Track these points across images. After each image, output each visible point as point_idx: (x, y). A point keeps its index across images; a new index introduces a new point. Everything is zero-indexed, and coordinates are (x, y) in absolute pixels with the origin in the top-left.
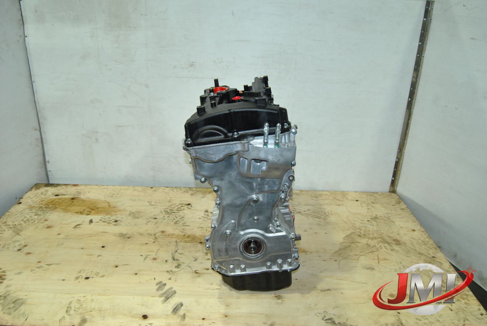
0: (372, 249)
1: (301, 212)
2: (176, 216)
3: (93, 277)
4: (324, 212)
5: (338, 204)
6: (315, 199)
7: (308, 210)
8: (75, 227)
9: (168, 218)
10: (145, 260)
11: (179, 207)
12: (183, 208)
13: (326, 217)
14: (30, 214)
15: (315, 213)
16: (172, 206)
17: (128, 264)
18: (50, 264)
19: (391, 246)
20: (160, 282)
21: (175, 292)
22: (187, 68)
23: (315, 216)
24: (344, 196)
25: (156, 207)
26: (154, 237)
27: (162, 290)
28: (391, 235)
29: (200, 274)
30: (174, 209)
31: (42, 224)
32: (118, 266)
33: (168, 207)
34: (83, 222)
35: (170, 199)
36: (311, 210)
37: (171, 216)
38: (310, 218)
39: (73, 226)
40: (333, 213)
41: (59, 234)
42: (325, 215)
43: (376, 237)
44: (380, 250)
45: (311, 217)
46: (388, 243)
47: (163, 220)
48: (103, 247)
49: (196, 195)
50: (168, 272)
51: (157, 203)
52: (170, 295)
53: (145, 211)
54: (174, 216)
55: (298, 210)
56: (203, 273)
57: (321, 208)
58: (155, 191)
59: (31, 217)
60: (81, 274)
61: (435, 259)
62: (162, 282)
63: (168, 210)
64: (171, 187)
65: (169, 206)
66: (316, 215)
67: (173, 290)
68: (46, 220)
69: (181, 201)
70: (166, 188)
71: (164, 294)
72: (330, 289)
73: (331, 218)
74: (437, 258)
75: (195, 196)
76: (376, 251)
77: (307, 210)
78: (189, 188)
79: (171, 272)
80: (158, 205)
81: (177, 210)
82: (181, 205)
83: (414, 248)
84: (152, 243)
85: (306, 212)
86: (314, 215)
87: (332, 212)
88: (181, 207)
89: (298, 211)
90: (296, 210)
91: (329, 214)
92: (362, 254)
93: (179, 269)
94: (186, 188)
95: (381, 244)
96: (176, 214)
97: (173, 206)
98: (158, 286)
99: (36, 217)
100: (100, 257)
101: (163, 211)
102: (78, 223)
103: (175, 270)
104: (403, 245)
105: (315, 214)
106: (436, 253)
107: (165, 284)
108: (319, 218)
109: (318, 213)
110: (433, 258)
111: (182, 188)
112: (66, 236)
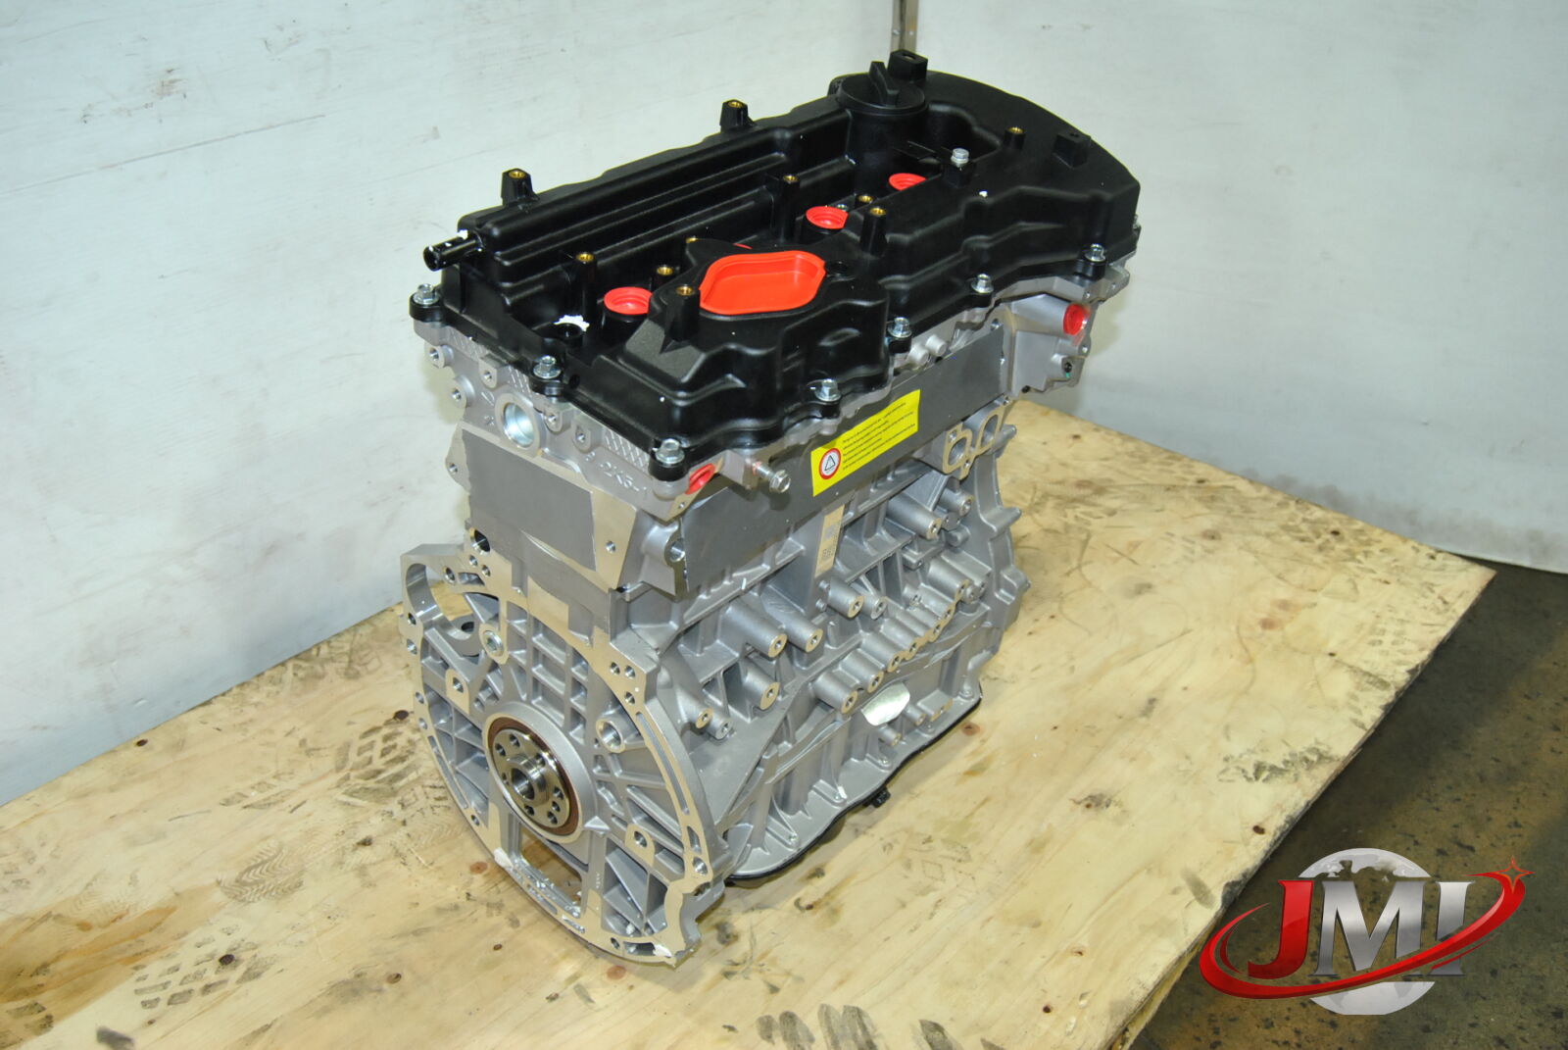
0: (1072, 535)
2: (429, 782)
9: (410, 811)
10: (590, 1001)
11: (380, 746)
12: (401, 741)
16: (345, 760)
19: (1094, 505)
20: (767, 1023)
21: (857, 1012)
22: (146, 106)
25: (293, 801)
26: (483, 910)
27: (811, 1039)
28: (1059, 477)
29: (827, 905)
30: (378, 763)
33: (342, 774)
35: (294, 741)
37: (409, 797)
43: (1036, 500)
44: (1089, 528)
46: (1081, 500)
47: (404, 831)
49: (370, 667)
50: (727, 975)
51: (270, 787)
52: (859, 1031)
53: (273, 843)
54: (418, 790)
56: (826, 895)
58: (179, 746)
61: (1207, 484)
62: (770, 1016)
63: (361, 782)
64: (223, 694)
65: (339, 769)
67: (841, 1013)
69: (350, 723)
70: (201, 711)
72: (1154, 696)
74: (1208, 481)
75: (369, 673)
76: (1089, 536)
78: (297, 657)
79: (740, 969)
80: (291, 792)
81: (394, 761)
82: (377, 737)
83: (1141, 483)
84: (508, 930)
88: (390, 743)
92: (1074, 564)
94: (283, 664)
95: (1070, 512)
96: (413, 776)
97: (353, 758)
98: (779, 1039)
101: (345, 798)
103: (736, 951)
104: (1111, 487)
106: (1192, 470)
107: (790, 1016)
110: (1201, 485)
111: (267, 674)
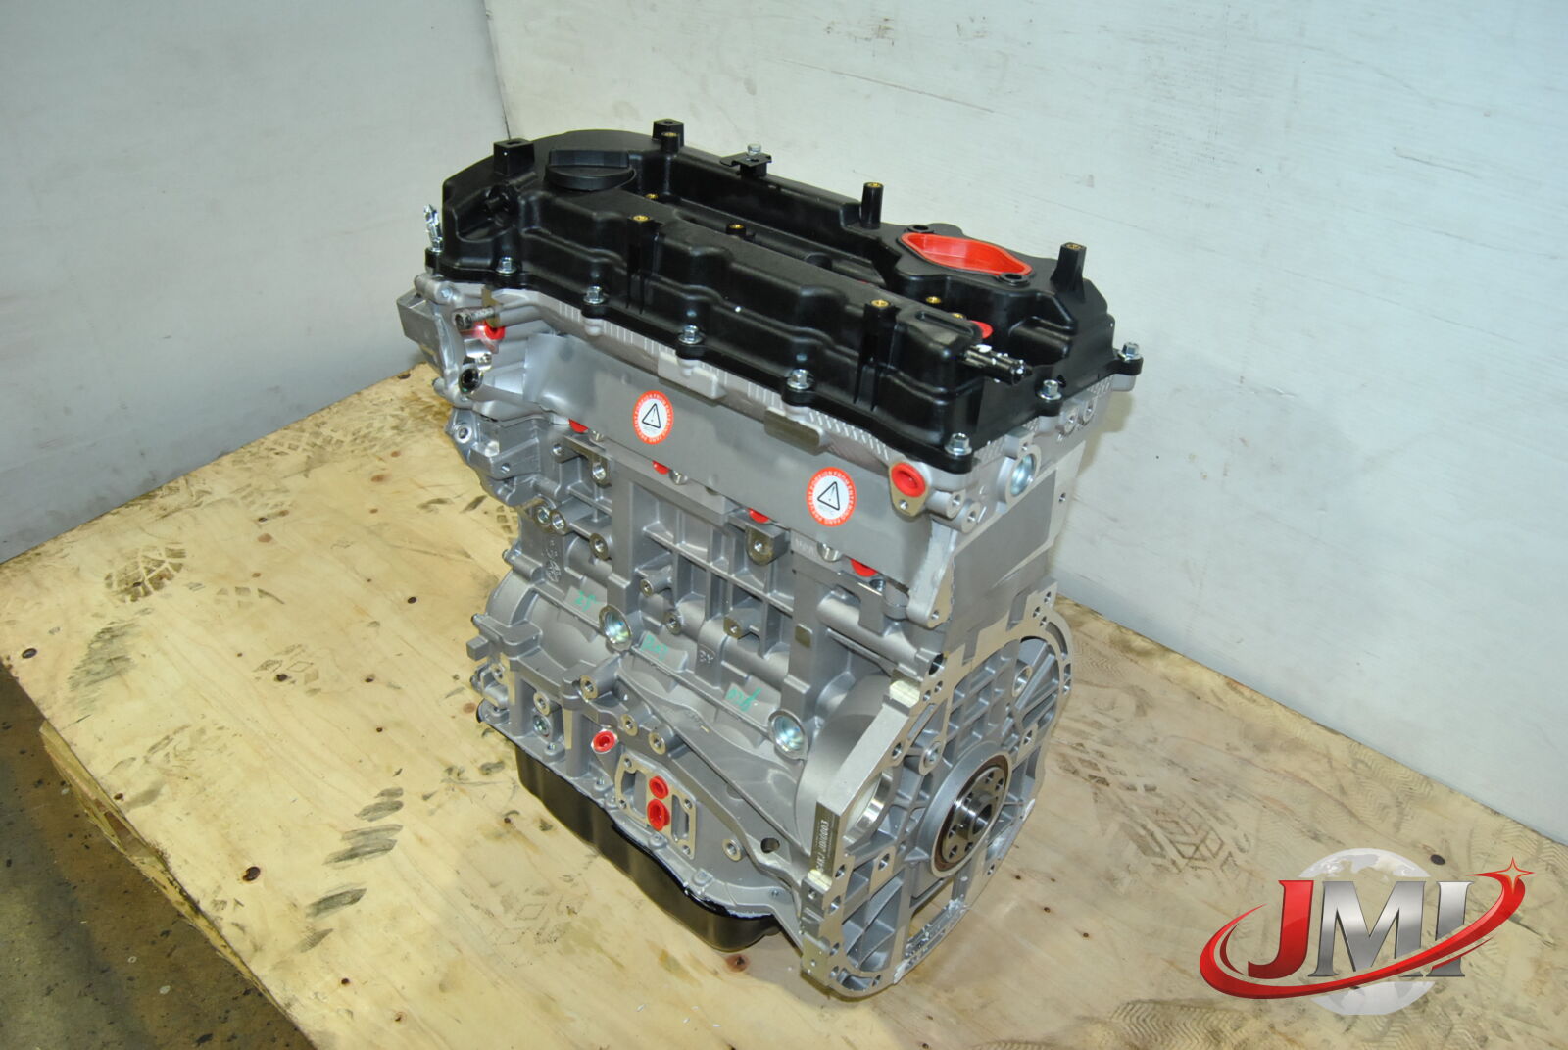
1: (1108, 785)
3: (293, 682)
4: (1201, 834)
5: (1319, 828)
6: (1246, 752)
7: (1150, 789)
8: (425, 506)
10: (448, 696)
13: (1181, 862)
14: (389, 417)
15: (1161, 817)
17: (399, 688)
18: (267, 594)
20: (398, 792)
21: (387, 848)
22: (867, 39)
23: (1142, 833)
24: (1399, 804)
27: (371, 820)
29: (508, 832)
31: (377, 462)
32: (375, 681)
34: (459, 496)
36: (1160, 796)
38: (1113, 828)
39: (427, 497)
40: (1240, 858)
41: (374, 511)
42: (1189, 851)
45: (1123, 826)
48: (412, 600)
50: (450, 770)
52: (368, 849)
55: (1109, 768)
56: (520, 833)
57: (1213, 810)
59: (381, 429)
60: (286, 659)
62: (401, 794)
66: (1151, 826)
67: (391, 838)
68: (395, 454)
71: (363, 834)
73: (1198, 877)
77: (1145, 787)
79: (453, 776)
85: (1126, 796)
86: (1144, 827)
87: (1241, 850)
89: (1103, 773)
90: (1102, 764)
91: (1215, 855)
93: (485, 779)
98: (378, 800)
99: (389, 434)
100: (371, 631)
102: (443, 496)
103: (473, 774)
105: (1156, 822)
107: (398, 806)
108: (1144, 849)
109: (1172, 827)
112: (379, 524)
